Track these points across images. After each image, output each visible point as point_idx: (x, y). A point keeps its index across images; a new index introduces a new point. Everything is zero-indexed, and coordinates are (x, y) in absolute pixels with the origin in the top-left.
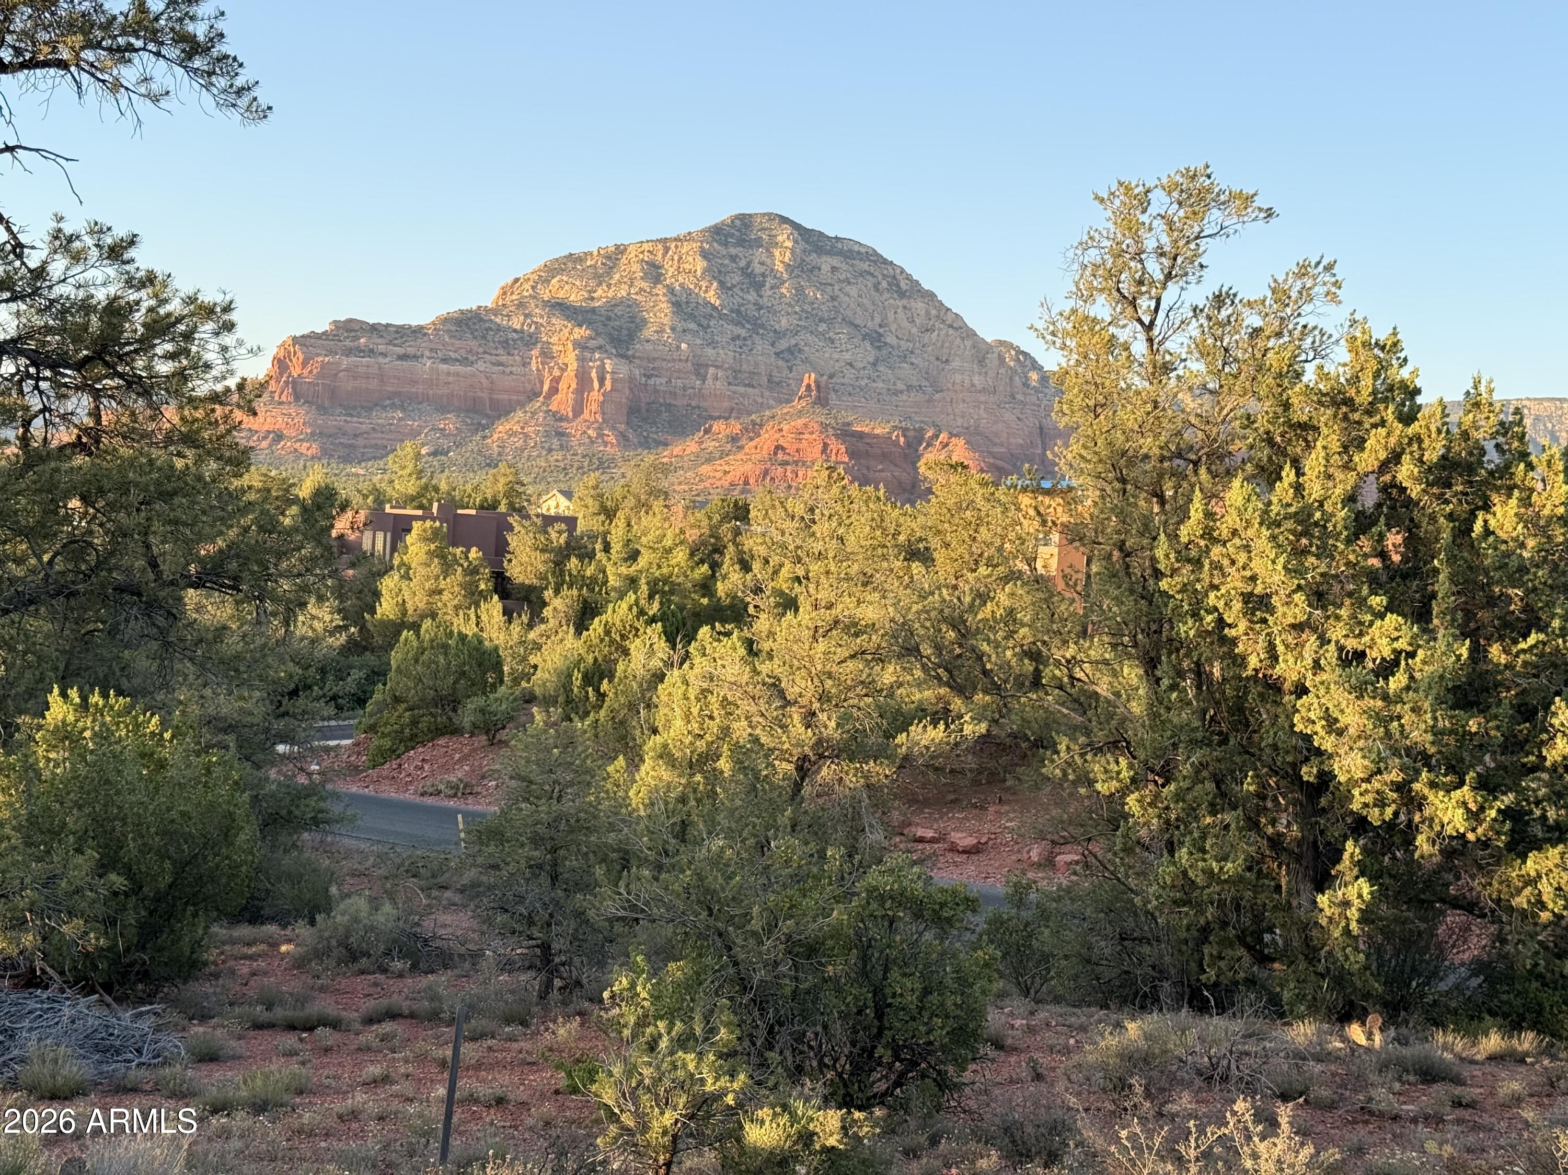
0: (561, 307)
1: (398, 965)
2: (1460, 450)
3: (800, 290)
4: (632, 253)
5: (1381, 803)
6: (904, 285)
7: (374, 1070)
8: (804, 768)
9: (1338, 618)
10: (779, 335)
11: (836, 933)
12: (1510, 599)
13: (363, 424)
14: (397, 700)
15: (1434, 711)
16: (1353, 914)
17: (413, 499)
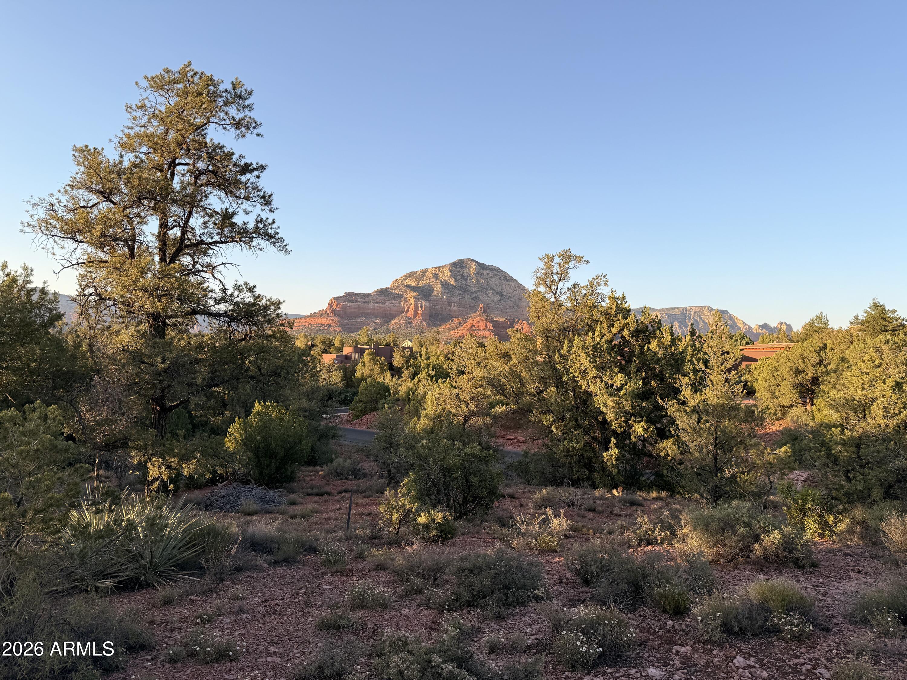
0: (409, 287)
1: (351, 477)
2: (641, 326)
3: (478, 280)
4: (430, 271)
5: (621, 427)
6: (508, 278)
7: (337, 506)
8: (466, 420)
9: (606, 375)
10: (472, 293)
11: (455, 465)
12: (655, 369)
13: (354, 321)
14: (361, 401)
15: (632, 401)
16: (613, 458)
17: (366, 343)
